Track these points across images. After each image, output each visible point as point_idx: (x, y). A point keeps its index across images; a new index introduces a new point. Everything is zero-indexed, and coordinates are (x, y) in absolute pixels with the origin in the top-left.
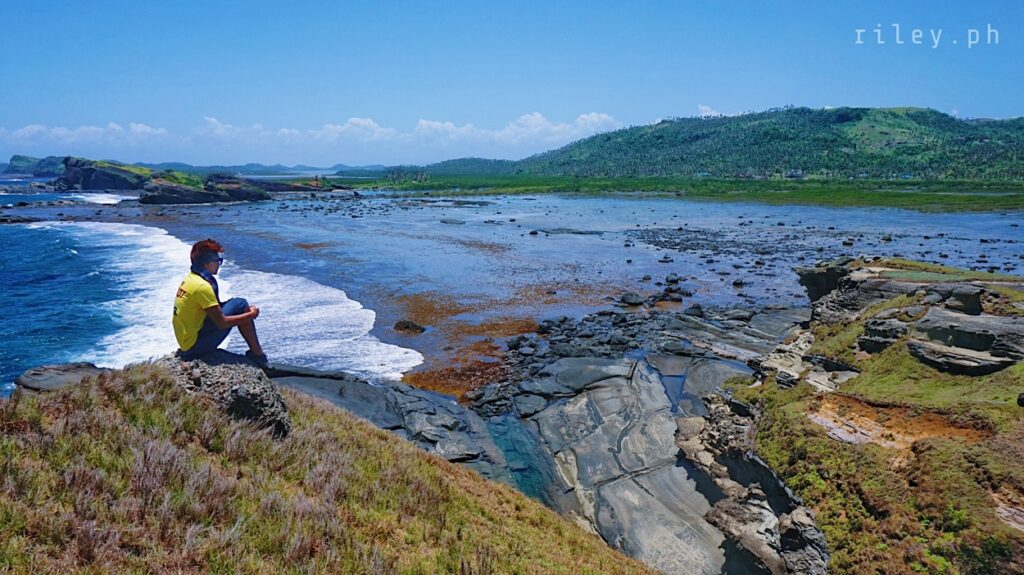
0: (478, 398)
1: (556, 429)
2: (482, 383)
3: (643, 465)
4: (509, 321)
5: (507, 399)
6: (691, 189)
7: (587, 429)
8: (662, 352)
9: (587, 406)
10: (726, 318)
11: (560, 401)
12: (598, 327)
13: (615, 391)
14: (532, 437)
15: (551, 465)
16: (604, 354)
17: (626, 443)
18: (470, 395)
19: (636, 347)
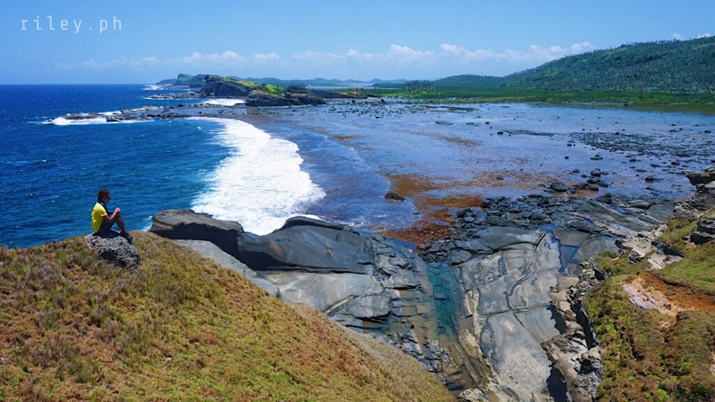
0: (428, 248)
1: (471, 275)
2: (433, 239)
3: (525, 305)
4: (464, 198)
5: (446, 252)
6: (638, 101)
7: (494, 277)
8: (568, 228)
9: (499, 261)
10: (628, 206)
11: (480, 256)
12: (526, 206)
13: (522, 253)
14: (455, 278)
15: (462, 298)
16: (523, 226)
17: (519, 289)
18: (422, 246)
19: (550, 222)
